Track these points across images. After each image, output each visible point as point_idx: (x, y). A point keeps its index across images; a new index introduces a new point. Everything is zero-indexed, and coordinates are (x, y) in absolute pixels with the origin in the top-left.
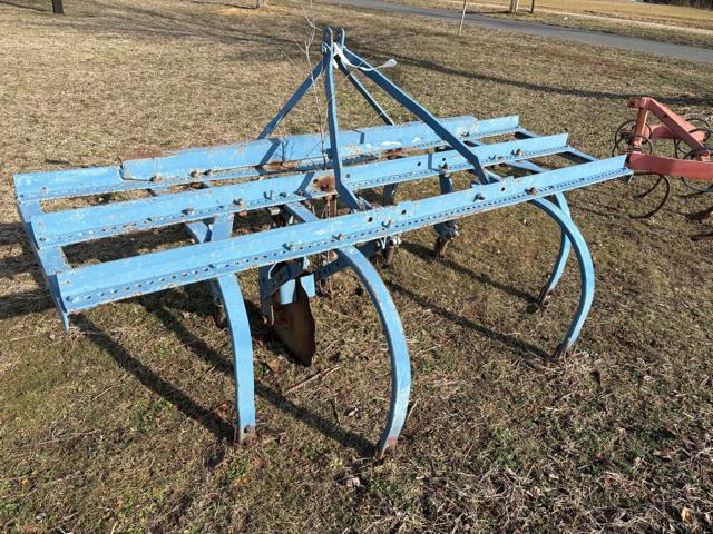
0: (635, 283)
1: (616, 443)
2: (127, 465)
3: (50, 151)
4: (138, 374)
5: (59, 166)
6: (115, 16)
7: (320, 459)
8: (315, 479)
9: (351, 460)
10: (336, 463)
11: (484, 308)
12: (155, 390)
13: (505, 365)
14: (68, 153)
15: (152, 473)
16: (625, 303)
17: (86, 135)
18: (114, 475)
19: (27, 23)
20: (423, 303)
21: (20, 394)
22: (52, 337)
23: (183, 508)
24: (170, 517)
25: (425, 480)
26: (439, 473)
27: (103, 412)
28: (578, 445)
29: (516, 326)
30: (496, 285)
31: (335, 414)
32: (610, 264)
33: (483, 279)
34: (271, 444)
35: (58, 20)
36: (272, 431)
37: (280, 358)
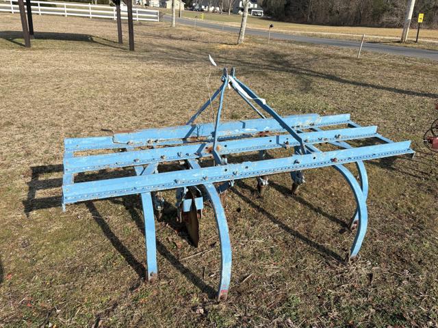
0: (423, 223)
1: (367, 317)
2: (94, 283)
3: (105, 125)
4: (112, 240)
5: (106, 133)
6: (160, 51)
7: (187, 296)
8: (181, 306)
9: (203, 300)
10: (195, 300)
11: (312, 227)
12: (118, 249)
13: (312, 262)
14: (112, 126)
15: (104, 288)
16: (410, 235)
17: (124, 116)
18: (87, 287)
19: (116, 56)
20: (275, 220)
21: (57, 242)
22: (79, 217)
23: (113, 308)
24: (106, 311)
25: (240, 317)
26: (249, 315)
27: (91, 256)
28: (340, 315)
29: (329, 240)
30: (325, 214)
31: (203, 275)
32: (409, 209)
33: (318, 210)
34: (165, 284)
35: (130, 54)
36: (167, 278)
37: (184, 241)
